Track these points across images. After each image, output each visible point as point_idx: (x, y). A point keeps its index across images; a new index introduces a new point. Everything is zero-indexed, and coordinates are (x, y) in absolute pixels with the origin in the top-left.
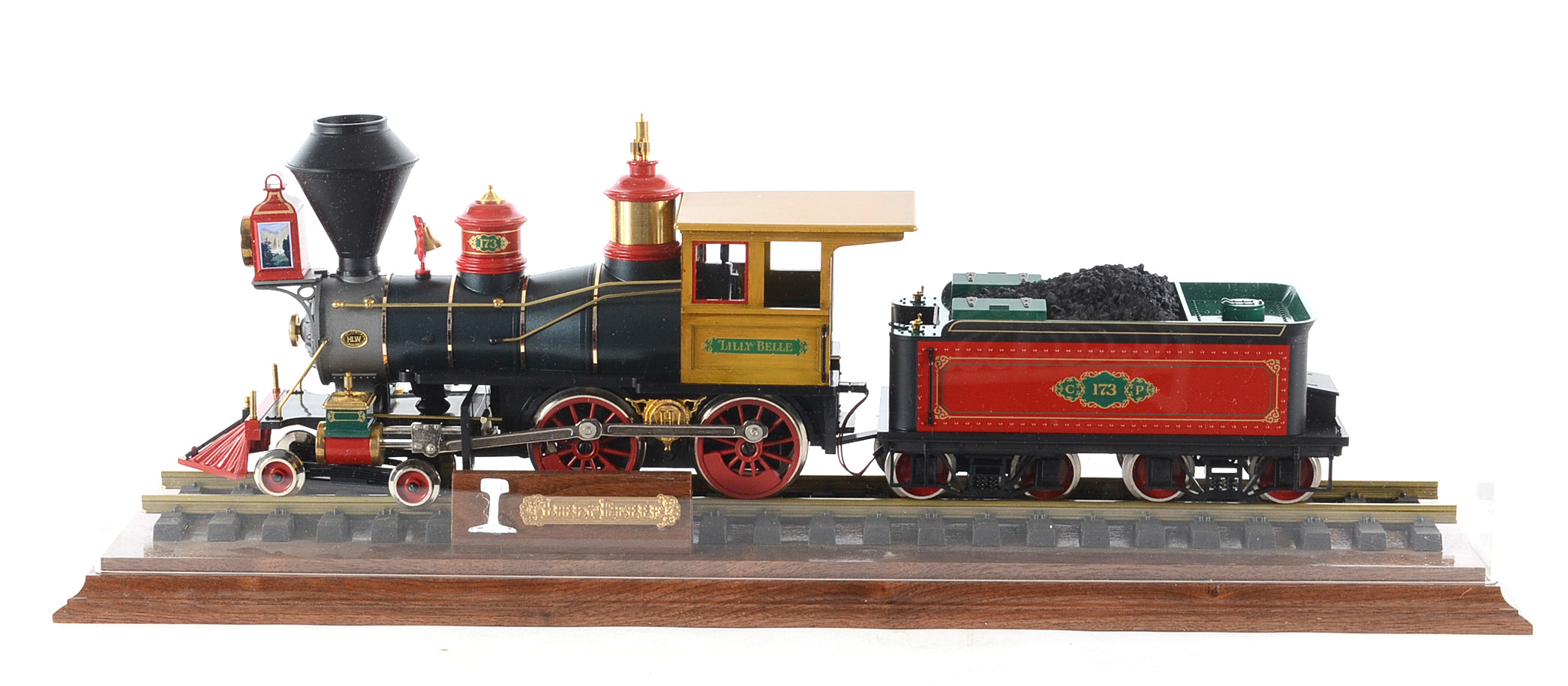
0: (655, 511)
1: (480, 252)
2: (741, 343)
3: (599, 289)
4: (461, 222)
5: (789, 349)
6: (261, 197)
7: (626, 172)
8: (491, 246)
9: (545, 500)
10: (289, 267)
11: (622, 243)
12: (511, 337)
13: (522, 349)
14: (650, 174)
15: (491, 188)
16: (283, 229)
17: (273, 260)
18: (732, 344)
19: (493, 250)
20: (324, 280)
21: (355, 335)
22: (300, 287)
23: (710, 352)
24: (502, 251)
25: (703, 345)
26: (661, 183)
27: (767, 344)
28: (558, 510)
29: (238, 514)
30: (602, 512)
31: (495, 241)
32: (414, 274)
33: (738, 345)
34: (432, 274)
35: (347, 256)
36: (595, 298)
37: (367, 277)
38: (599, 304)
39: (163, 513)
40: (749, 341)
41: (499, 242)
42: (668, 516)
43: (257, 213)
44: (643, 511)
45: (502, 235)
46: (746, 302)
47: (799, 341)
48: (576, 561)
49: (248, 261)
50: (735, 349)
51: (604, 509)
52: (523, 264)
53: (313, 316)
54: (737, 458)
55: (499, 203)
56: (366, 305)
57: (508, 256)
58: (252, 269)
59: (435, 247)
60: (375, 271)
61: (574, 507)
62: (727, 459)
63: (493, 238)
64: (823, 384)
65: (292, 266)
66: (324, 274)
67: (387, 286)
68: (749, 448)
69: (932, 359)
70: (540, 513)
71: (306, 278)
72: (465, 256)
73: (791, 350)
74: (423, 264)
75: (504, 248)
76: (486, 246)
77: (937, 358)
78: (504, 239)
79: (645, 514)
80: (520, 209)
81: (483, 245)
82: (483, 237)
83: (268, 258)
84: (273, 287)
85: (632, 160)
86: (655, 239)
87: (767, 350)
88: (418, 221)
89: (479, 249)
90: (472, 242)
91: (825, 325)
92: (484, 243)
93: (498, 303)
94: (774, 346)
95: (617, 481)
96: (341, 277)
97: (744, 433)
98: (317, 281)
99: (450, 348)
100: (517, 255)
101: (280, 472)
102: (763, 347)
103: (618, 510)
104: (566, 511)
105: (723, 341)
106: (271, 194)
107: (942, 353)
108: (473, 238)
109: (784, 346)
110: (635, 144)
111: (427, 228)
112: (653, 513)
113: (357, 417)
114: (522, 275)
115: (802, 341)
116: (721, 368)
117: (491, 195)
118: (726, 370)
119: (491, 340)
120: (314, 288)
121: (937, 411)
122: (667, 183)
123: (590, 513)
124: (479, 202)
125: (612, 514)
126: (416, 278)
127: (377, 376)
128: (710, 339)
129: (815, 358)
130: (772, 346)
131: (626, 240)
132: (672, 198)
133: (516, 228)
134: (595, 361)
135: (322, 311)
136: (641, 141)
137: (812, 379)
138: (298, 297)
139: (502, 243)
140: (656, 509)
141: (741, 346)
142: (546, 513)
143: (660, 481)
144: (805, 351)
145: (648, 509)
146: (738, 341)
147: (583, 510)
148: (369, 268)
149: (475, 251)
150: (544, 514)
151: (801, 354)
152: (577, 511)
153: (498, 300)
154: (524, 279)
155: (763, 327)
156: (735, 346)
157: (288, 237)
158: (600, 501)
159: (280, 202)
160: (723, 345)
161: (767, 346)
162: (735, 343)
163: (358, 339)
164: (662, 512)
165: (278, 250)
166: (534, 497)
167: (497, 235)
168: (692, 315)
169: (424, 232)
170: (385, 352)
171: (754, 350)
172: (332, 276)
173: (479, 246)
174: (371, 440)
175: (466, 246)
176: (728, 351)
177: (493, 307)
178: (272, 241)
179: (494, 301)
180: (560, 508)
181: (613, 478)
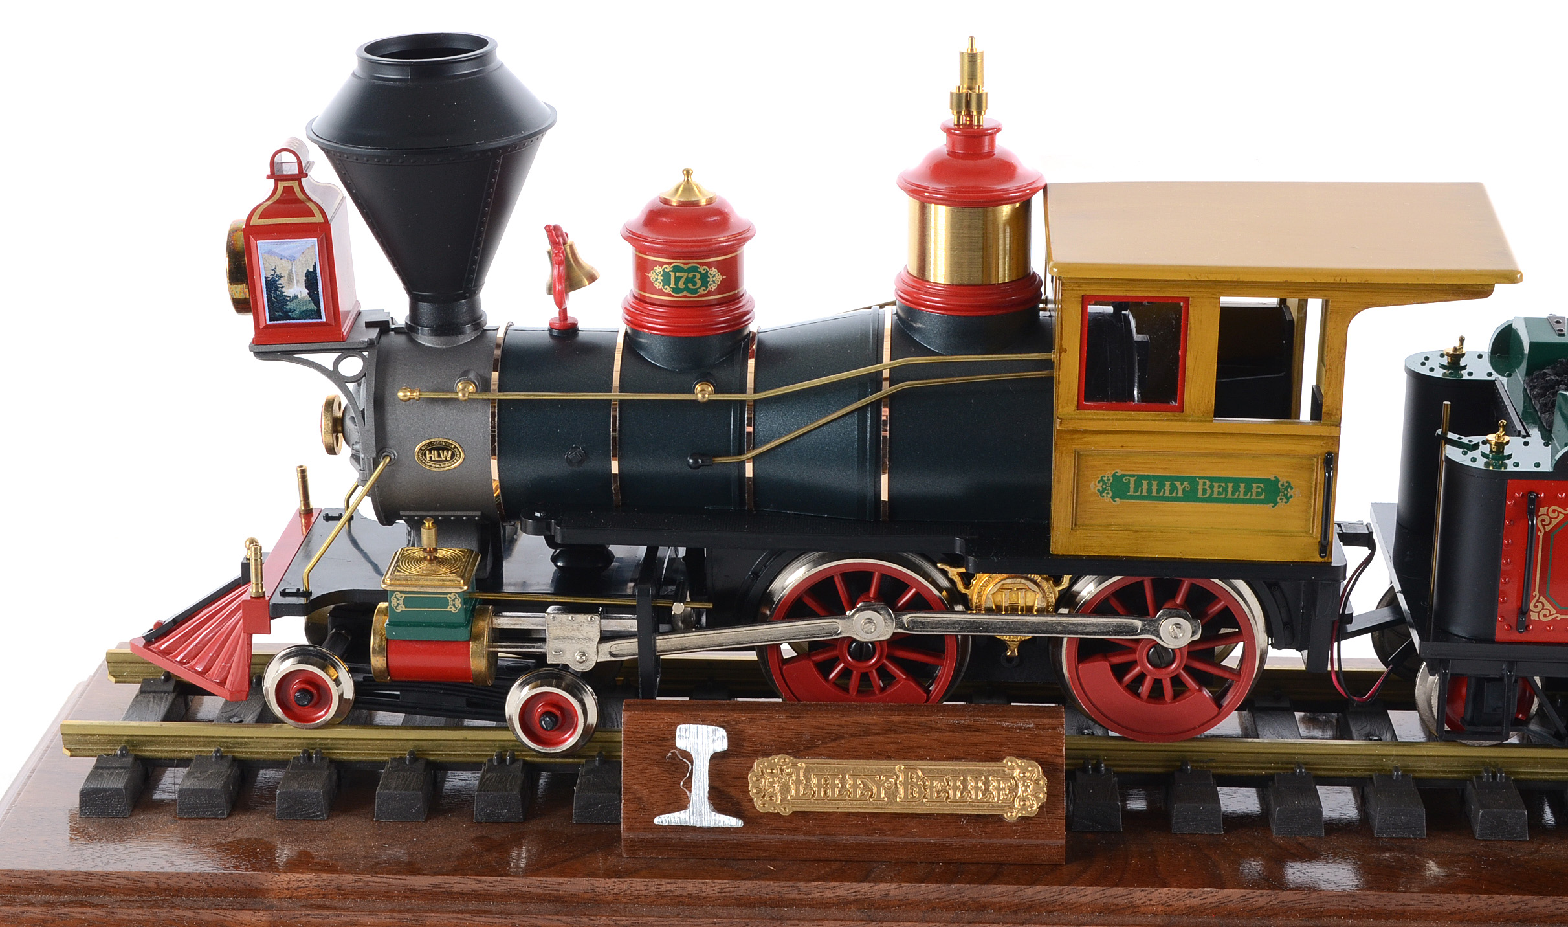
0: (999, 789)
1: (669, 295)
2: (1168, 483)
3: (891, 369)
4: (632, 237)
5: (1258, 494)
6: (263, 190)
7: (939, 143)
8: (690, 285)
9: (795, 765)
10: (319, 320)
11: (932, 280)
12: (729, 455)
13: (749, 472)
14: (986, 149)
15: (688, 173)
16: (305, 250)
17: (288, 307)
18: (1150, 485)
19: (694, 291)
20: (384, 339)
21: (439, 448)
22: (336, 355)
23: (1107, 497)
24: (710, 293)
25: (1094, 486)
26: (1007, 169)
27: (1216, 485)
28: (819, 786)
29: (235, 759)
30: (901, 790)
31: (698, 276)
32: (547, 326)
33: (1161, 486)
34: (580, 326)
35: (424, 299)
36: (885, 384)
37: (461, 337)
38: (892, 399)
39: (100, 758)
40: (1182, 479)
41: (705, 278)
42: (1024, 799)
43: (255, 221)
44: (977, 788)
45: (709, 265)
46: (1181, 409)
47: (1277, 480)
48: (854, 885)
49: (241, 305)
50: (1154, 493)
51: (905, 784)
52: (747, 313)
53: (363, 412)
54: (1138, 669)
55: (703, 202)
56: (460, 395)
57: (720, 303)
58: (249, 318)
59: (586, 282)
60: (477, 322)
61: (850, 782)
62: (1119, 671)
63: (695, 269)
64: (1320, 560)
65: (324, 319)
66: (384, 327)
67: (498, 352)
68: (1162, 656)
69: (1533, 513)
70: (785, 789)
71: (350, 340)
72: (641, 300)
73: (1262, 497)
74: (563, 313)
75: (713, 287)
76: (681, 285)
77: (1543, 510)
78: (713, 271)
79: (980, 796)
80: (741, 210)
81: (676, 283)
82: (676, 269)
83: (278, 304)
84: (287, 355)
85: (952, 126)
86: (993, 274)
87: (1215, 495)
88: (555, 234)
89: (668, 290)
90: (655, 276)
91: (1329, 453)
92: (677, 279)
93: (703, 392)
94: (1230, 489)
95: (928, 728)
96: (414, 336)
97: (1158, 631)
98: (371, 344)
99: (615, 467)
100: (736, 299)
101: (308, 687)
102: (1209, 491)
103: (932, 787)
104: (834, 786)
105: (1132, 480)
106: (281, 185)
107: (1552, 500)
108: (658, 269)
109: (1248, 489)
110: (959, 95)
111: (571, 246)
112: (995, 793)
113: (445, 603)
114: (746, 332)
115: (1283, 480)
116: (1126, 528)
117: (688, 187)
118: (1136, 531)
119: (691, 461)
120: (363, 357)
121: (1536, 606)
122: (1020, 170)
123: (879, 792)
124: (666, 202)
125: (920, 793)
126: (552, 335)
127: (483, 516)
128: (1108, 475)
129: (1307, 512)
130: (1225, 490)
131: (940, 272)
132: (1028, 197)
133: (735, 251)
134: (884, 497)
135: (379, 402)
136: (970, 88)
137: (1300, 550)
138: (334, 375)
139: (711, 279)
140: (1002, 785)
141: (1167, 488)
142: (797, 790)
143: (1008, 729)
144: (1288, 498)
145: (987, 783)
146: (1161, 480)
147: (865, 785)
148: (465, 319)
149: (661, 292)
150: (793, 792)
151: (1281, 505)
152: (855, 786)
153: (705, 386)
154: (751, 338)
155: (1211, 455)
156: (1154, 488)
157: (315, 267)
158: (897, 768)
159: (298, 201)
160: (1132, 486)
161: (1216, 490)
162: (1155, 483)
163: (446, 455)
164: (1014, 790)
165: (296, 290)
166: (776, 759)
167: (702, 264)
168: (1075, 432)
169: (567, 257)
170: (495, 475)
171: (1190, 496)
172: (398, 331)
173: (669, 285)
174: (471, 644)
175: (643, 282)
176: (1141, 498)
177: (696, 402)
178: (285, 274)
179: (698, 388)
180: (823, 781)
181: (921, 724)
